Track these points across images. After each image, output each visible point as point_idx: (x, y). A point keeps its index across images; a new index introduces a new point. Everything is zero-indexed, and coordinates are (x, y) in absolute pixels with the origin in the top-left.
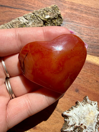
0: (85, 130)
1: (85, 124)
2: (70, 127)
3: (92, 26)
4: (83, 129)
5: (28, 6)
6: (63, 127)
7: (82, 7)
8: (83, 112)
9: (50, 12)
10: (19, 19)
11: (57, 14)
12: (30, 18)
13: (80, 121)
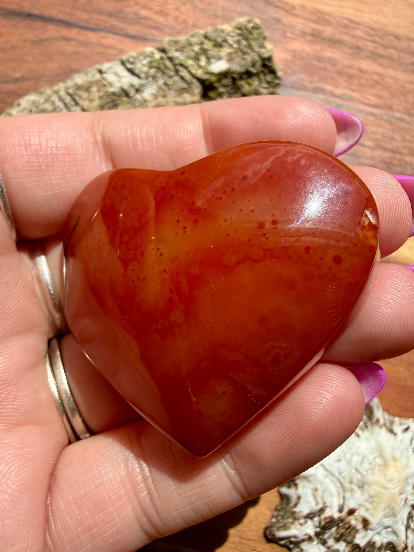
0: (365, 536)
1: (367, 510)
2: (302, 521)
3: (399, 111)
4: (357, 531)
5: (139, 20)
6: (274, 520)
7: (358, 33)
8: (356, 459)
9: (231, 46)
10: (101, 72)
11: (257, 58)
12: (145, 69)
13: (344, 498)
